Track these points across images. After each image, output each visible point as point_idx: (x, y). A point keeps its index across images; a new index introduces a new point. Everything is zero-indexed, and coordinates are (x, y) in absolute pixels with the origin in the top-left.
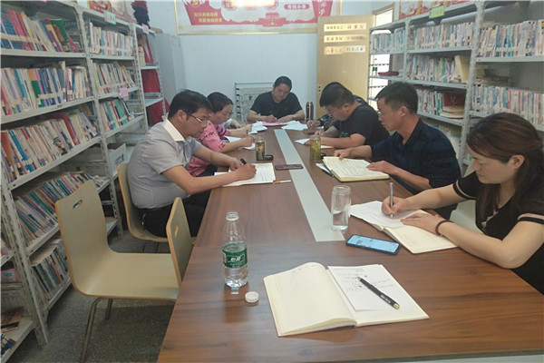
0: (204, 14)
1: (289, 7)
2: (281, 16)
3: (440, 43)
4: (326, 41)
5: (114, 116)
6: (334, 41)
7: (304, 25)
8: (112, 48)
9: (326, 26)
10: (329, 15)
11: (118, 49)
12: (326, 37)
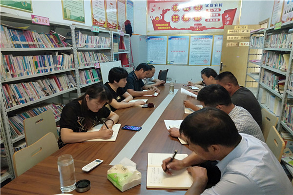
0: (161, 25)
1: (208, 20)
2: (203, 25)
3: (279, 45)
4: (228, 39)
5: (90, 77)
6: (233, 39)
7: (216, 30)
8: (94, 44)
9: (229, 31)
10: (232, 24)
11: (98, 45)
12: (228, 37)
